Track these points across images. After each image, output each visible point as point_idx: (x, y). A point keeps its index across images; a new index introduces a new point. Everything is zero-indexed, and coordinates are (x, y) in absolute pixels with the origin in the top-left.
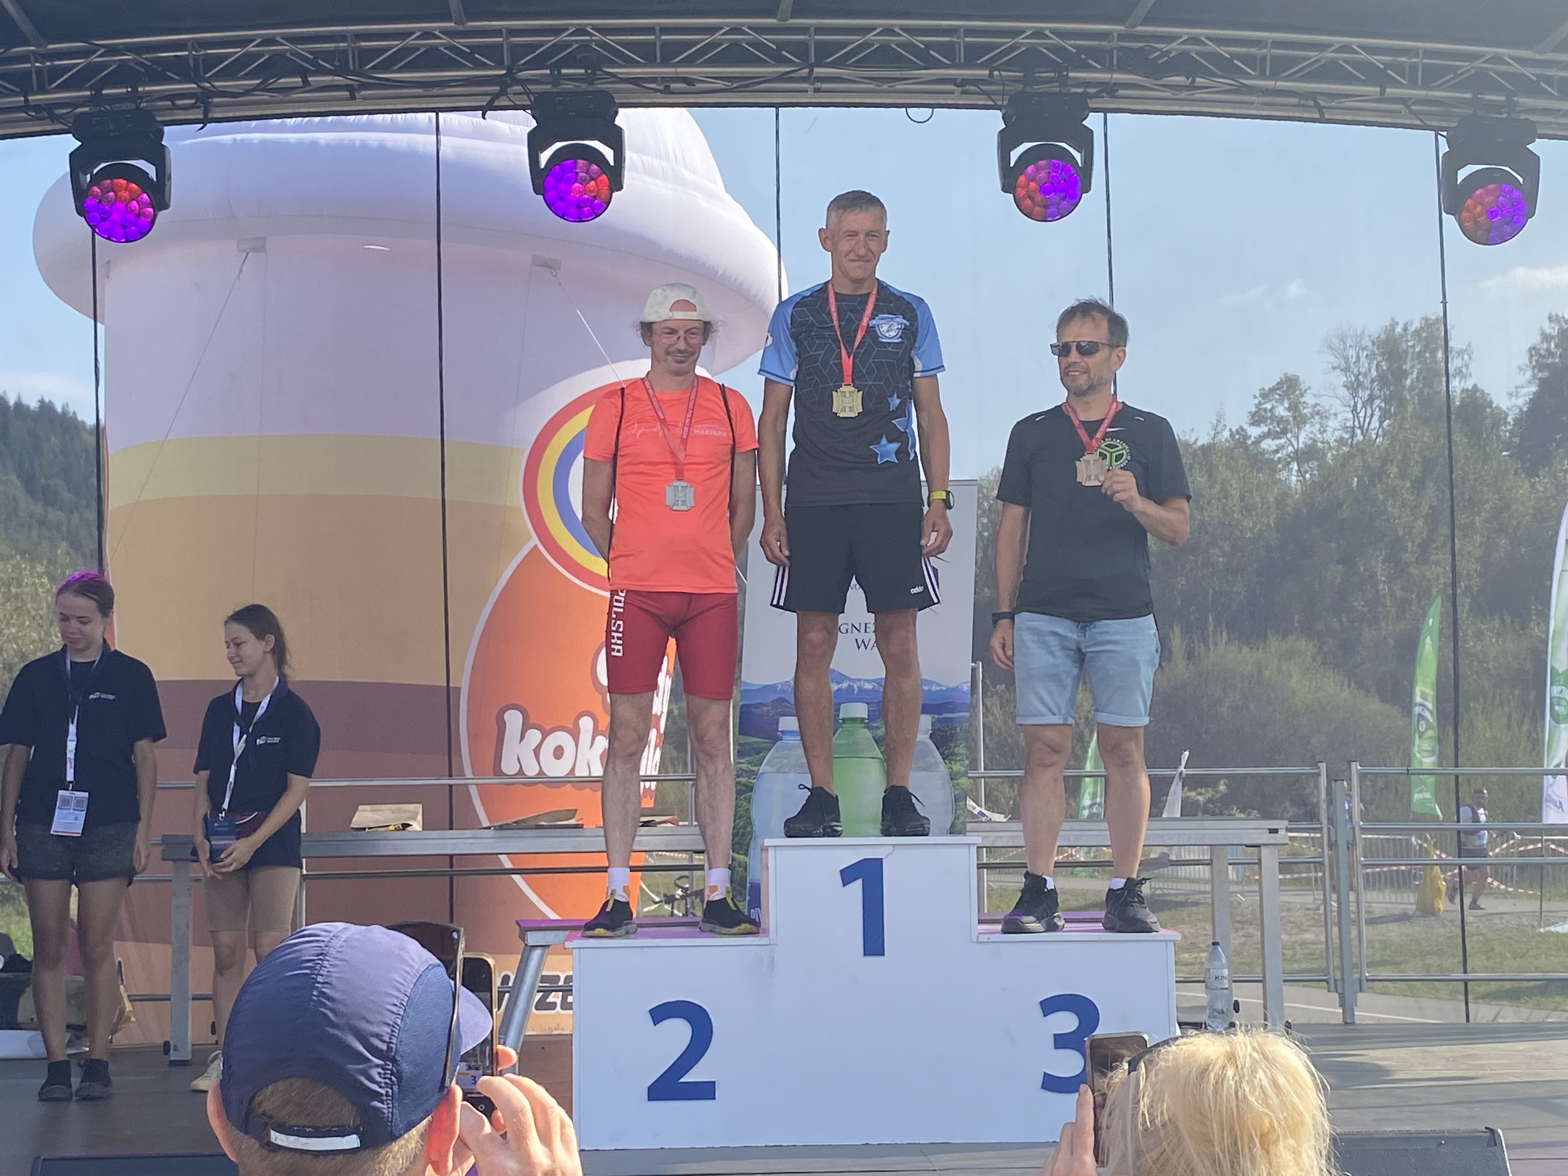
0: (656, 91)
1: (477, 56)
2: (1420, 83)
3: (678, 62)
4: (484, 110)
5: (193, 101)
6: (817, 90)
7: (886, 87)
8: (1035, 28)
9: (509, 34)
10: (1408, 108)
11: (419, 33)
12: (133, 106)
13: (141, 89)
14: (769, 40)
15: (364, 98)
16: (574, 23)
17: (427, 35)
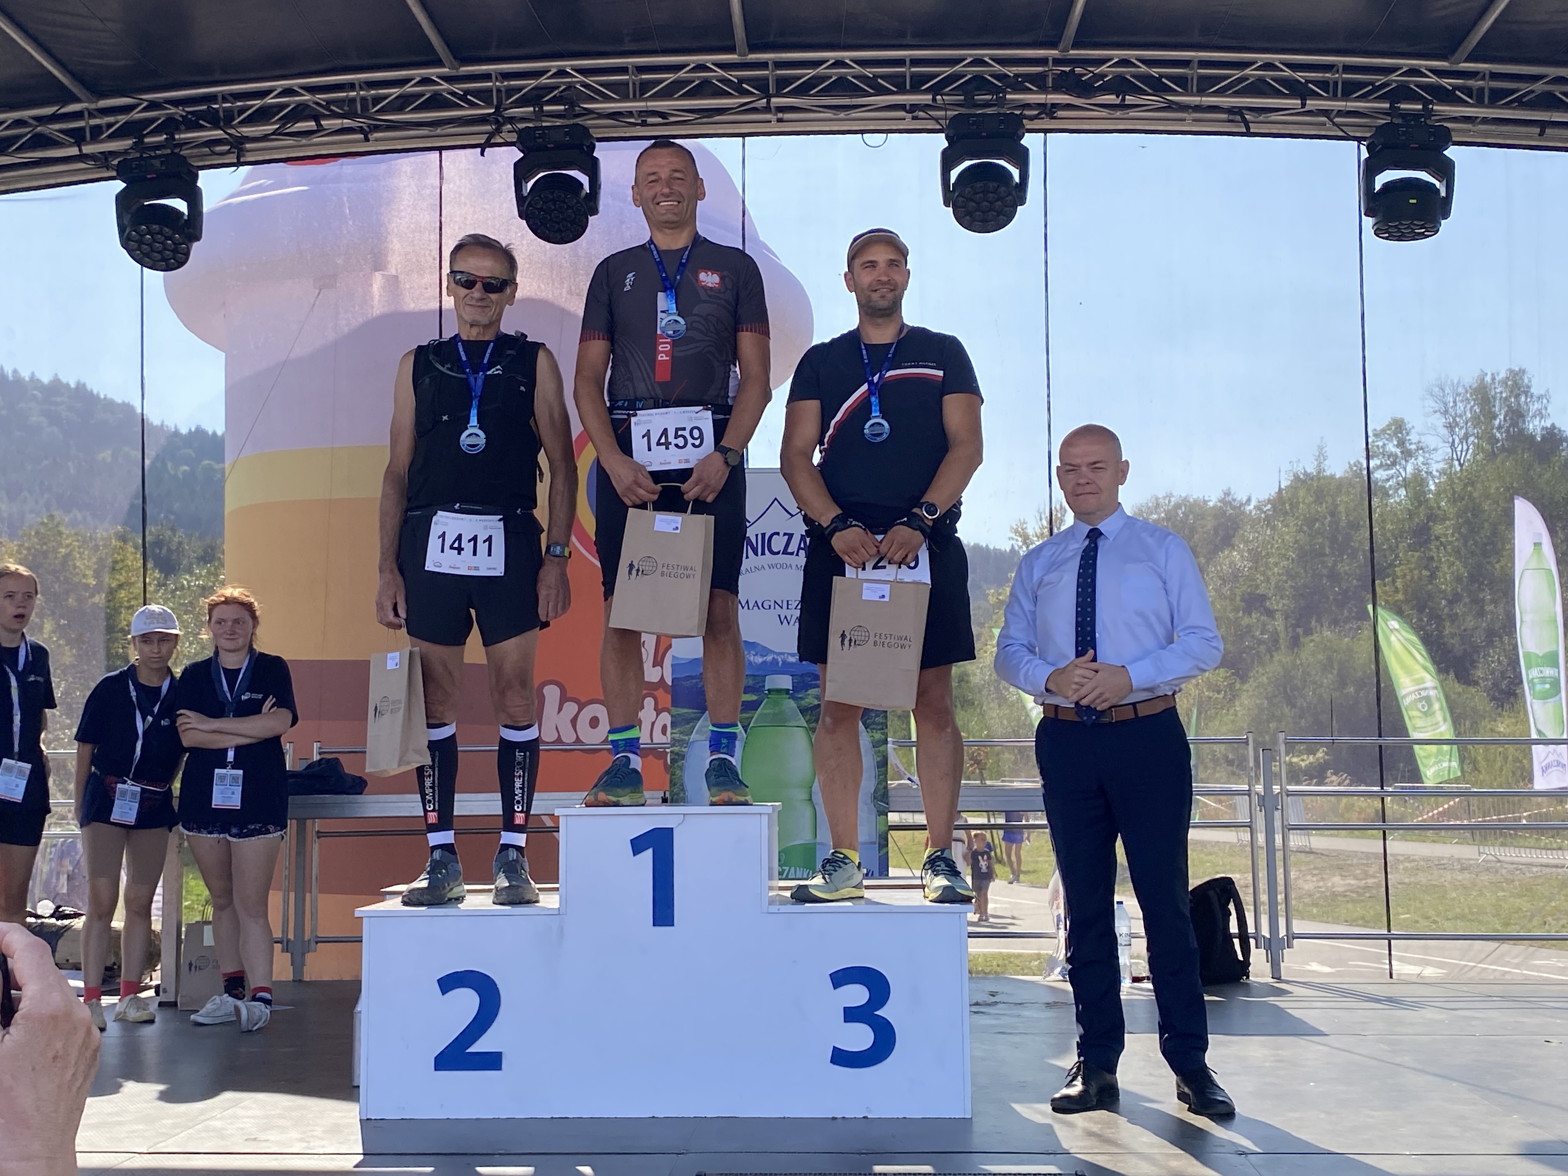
0: (635, 124)
1: (469, 97)
2: (1339, 94)
3: (650, 96)
4: (483, 147)
5: (228, 148)
6: (780, 120)
7: (842, 115)
8: (976, 55)
9: (499, 78)
10: (1331, 120)
11: (418, 79)
12: (169, 151)
13: (177, 137)
14: (733, 75)
15: (376, 140)
16: (555, 65)
17: (426, 81)
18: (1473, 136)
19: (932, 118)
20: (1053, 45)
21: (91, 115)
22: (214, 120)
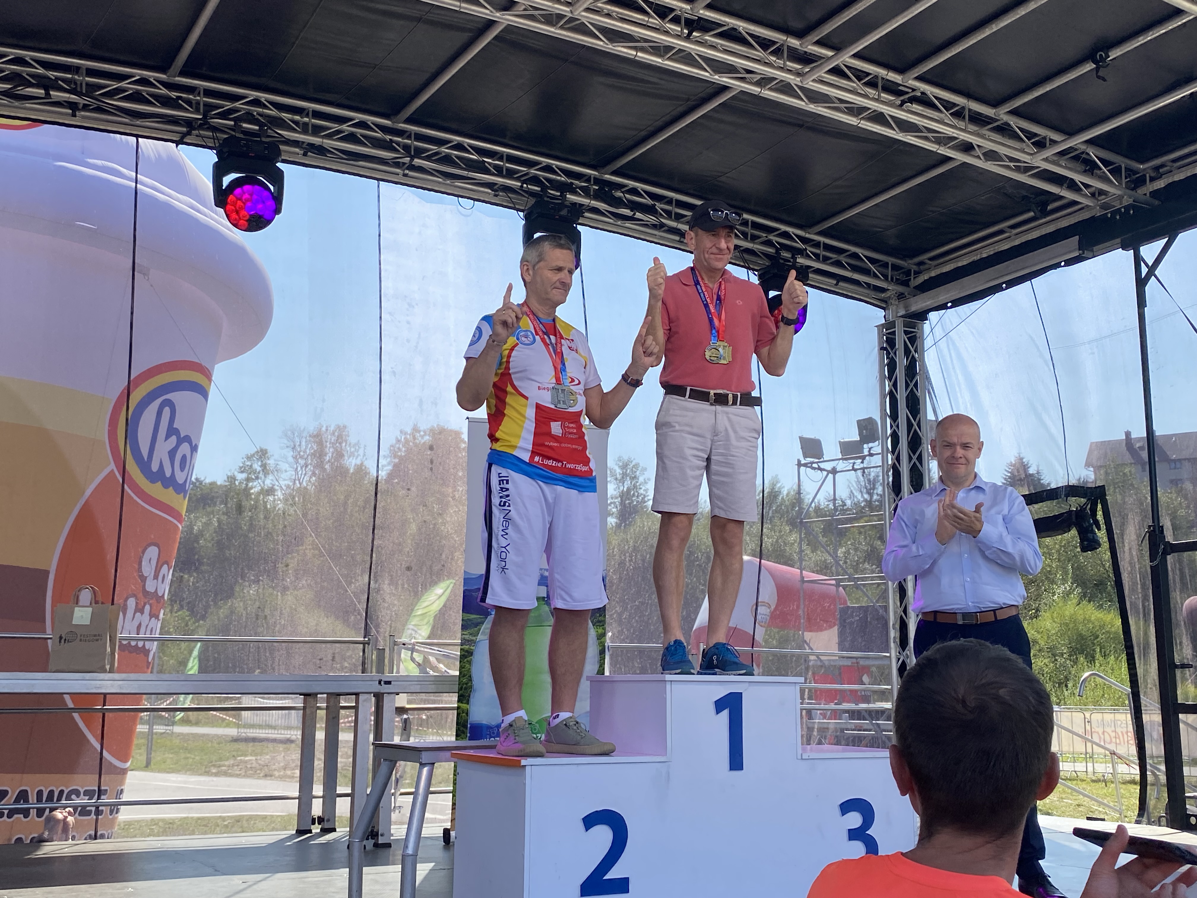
3: (323, 136)
4: (177, 143)
6: (405, 175)
7: (447, 181)
8: (550, 163)
9: (205, 93)
10: (741, 254)
11: (138, 78)
14: (387, 137)
15: (84, 117)
16: (254, 94)
17: (143, 81)
19: (509, 198)
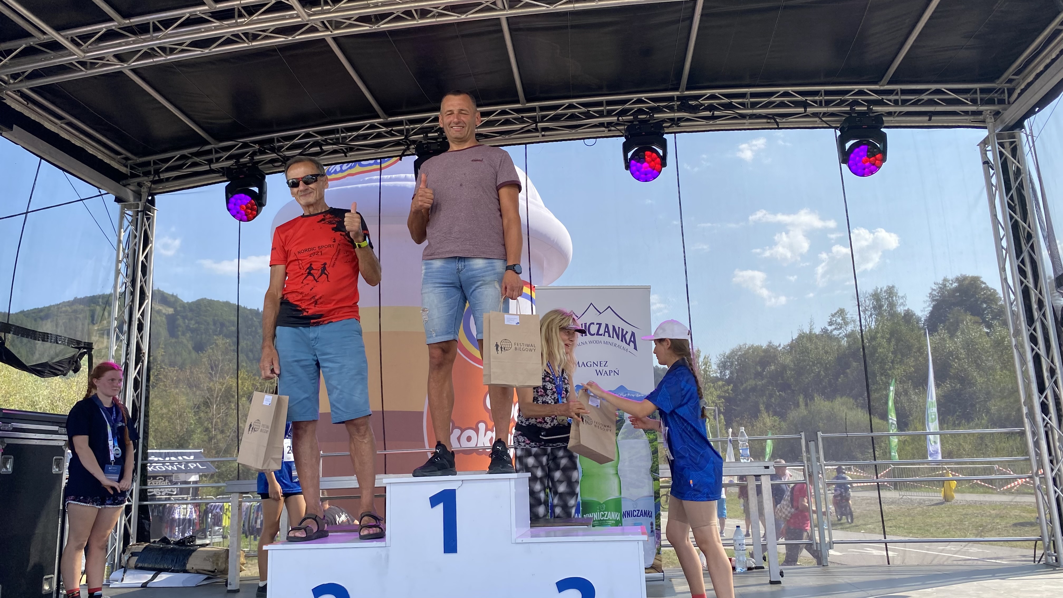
1: (392, 132)
4: (400, 157)
6: (543, 136)
7: (574, 131)
8: (637, 97)
9: (408, 123)
10: (820, 118)
11: (369, 125)
12: (250, 165)
13: (255, 158)
14: (520, 116)
15: (351, 156)
17: (372, 127)
18: (893, 123)
19: (618, 130)
20: (676, 89)
21: (217, 152)
22: (273, 150)
